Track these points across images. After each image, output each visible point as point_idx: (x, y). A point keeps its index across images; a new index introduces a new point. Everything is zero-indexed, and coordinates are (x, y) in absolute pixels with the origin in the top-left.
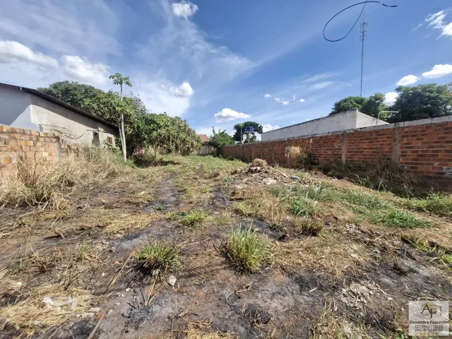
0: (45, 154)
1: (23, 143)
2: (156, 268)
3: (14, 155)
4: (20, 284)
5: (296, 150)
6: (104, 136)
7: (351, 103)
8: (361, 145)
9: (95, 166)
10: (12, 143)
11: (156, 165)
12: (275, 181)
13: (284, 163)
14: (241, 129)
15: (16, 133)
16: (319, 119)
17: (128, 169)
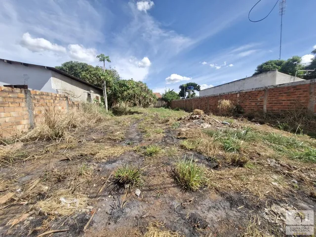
0: (60, 108)
1: (47, 101)
2: (127, 183)
3: (42, 109)
4: (47, 188)
5: (226, 103)
6: (94, 95)
7: (272, 65)
8: (280, 98)
9: (89, 115)
10: (42, 102)
11: (126, 114)
12: (210, 126)
13: (217, 112)
14: (184, 89)
15: (44, 95)
16: (244, 79)
17: (109, 117)
